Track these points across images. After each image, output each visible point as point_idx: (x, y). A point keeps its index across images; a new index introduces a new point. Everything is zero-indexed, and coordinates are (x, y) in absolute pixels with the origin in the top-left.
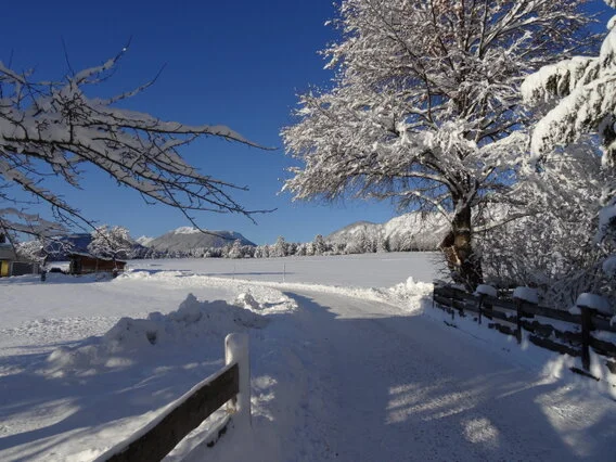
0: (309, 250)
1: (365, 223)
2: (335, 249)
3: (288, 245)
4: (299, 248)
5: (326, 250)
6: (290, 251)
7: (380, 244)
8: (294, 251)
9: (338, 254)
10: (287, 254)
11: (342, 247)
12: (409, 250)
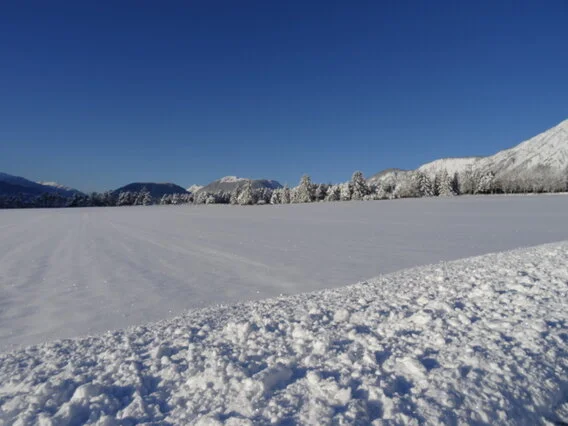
0: (344, 193)
1: (395, 170)
2: (380, 192)
3: (315, 187)
4: (331, 191)
5: (369, 193)
6: (317, 195)
7: (444, 185)
8: (324, 194)
9: (385, 198)
10: (313, 198)
11: (389, 189)
12: (488, 192)
